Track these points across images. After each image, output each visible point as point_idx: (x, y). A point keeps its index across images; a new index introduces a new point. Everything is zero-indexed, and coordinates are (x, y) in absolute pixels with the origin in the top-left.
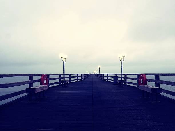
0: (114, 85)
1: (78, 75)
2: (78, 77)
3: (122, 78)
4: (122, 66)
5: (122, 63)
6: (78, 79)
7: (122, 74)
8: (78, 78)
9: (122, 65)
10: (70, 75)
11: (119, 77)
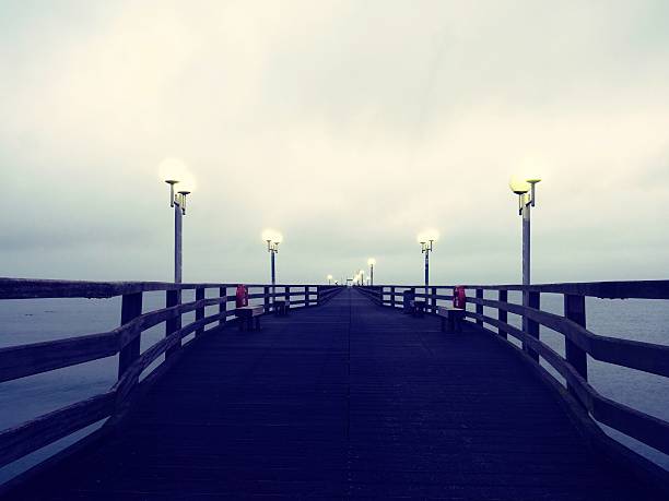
0: (405, 313)
1: (307, 287)
2: (307, 293)
3: (426, 296)
4: (427, 266)
5: (427, 257)
6: (307, 301)
7: (426, 287)
8: (307, 297)
9: (427, 261)
10: (287, 287)
11: (420, 295)
